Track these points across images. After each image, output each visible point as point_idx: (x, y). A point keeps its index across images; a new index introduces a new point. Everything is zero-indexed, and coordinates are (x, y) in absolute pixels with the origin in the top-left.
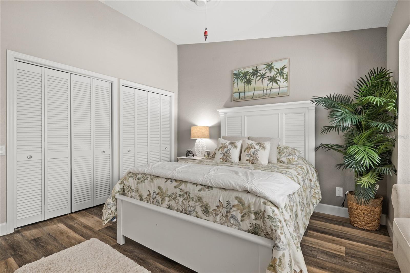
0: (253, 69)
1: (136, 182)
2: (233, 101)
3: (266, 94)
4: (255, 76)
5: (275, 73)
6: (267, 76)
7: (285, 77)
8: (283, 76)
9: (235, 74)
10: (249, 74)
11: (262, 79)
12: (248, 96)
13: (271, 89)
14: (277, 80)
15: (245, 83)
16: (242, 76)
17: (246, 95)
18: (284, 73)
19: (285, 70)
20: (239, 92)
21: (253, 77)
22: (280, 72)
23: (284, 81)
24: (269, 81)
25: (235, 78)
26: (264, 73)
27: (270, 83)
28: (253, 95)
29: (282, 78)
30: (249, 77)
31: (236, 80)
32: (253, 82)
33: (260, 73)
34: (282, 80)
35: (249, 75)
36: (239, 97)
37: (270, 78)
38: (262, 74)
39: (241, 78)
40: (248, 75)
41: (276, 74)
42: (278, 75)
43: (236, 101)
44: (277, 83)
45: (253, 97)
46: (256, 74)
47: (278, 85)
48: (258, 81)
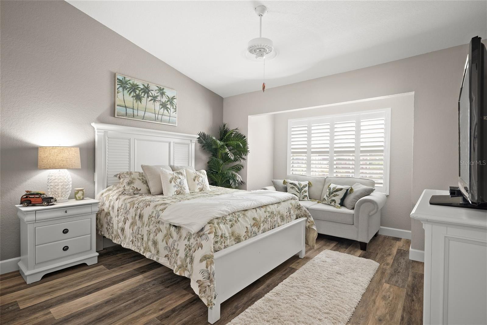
0: (144, 85)
1: (229, 226)
2: (116, 116)
3: (158, 118)
4: (146, 94)
5: (167, 100)
6: (159, 100)
7: (174, 107)
8: (173, 106)
9: (119, 79)
10: (140, 89)
11: (154, 102)
12: (138, 116)
13: (162, 115)
14: (168, 108)
15: (134, 98)
16: (130, 88)
17: (136, 113)
18: (174, 104)
19: (175, 100)
20: (126, 107)
21: (144, 95)
22: (171, 100)
23: (174, 111)
24: (161, 106)
25: (119, 86)
26: (156, 95)
27: (161, 108)
28: (144, 116)
29: (172, 107)
30: (139, 93)
31: (121, 89)
32: (144, 100)
33: (152, 94)
34: (172, 110)
35: (140, 91)
36: (125, 113)
37: (161, 103)
38: (154, 96)
39: (128, 89)
40: (138, 90)
41: (167, 102)
42: (169, 103)
43: (120, 117)
44: (168, 111)
45: (143, 118)
46: (148, 93)
47: (169, 113)
48: (149, 101)
